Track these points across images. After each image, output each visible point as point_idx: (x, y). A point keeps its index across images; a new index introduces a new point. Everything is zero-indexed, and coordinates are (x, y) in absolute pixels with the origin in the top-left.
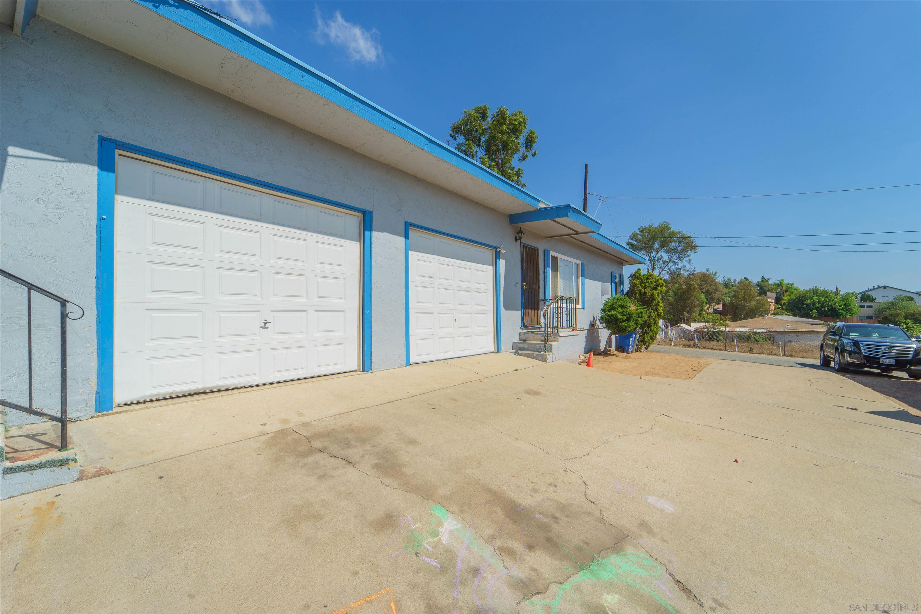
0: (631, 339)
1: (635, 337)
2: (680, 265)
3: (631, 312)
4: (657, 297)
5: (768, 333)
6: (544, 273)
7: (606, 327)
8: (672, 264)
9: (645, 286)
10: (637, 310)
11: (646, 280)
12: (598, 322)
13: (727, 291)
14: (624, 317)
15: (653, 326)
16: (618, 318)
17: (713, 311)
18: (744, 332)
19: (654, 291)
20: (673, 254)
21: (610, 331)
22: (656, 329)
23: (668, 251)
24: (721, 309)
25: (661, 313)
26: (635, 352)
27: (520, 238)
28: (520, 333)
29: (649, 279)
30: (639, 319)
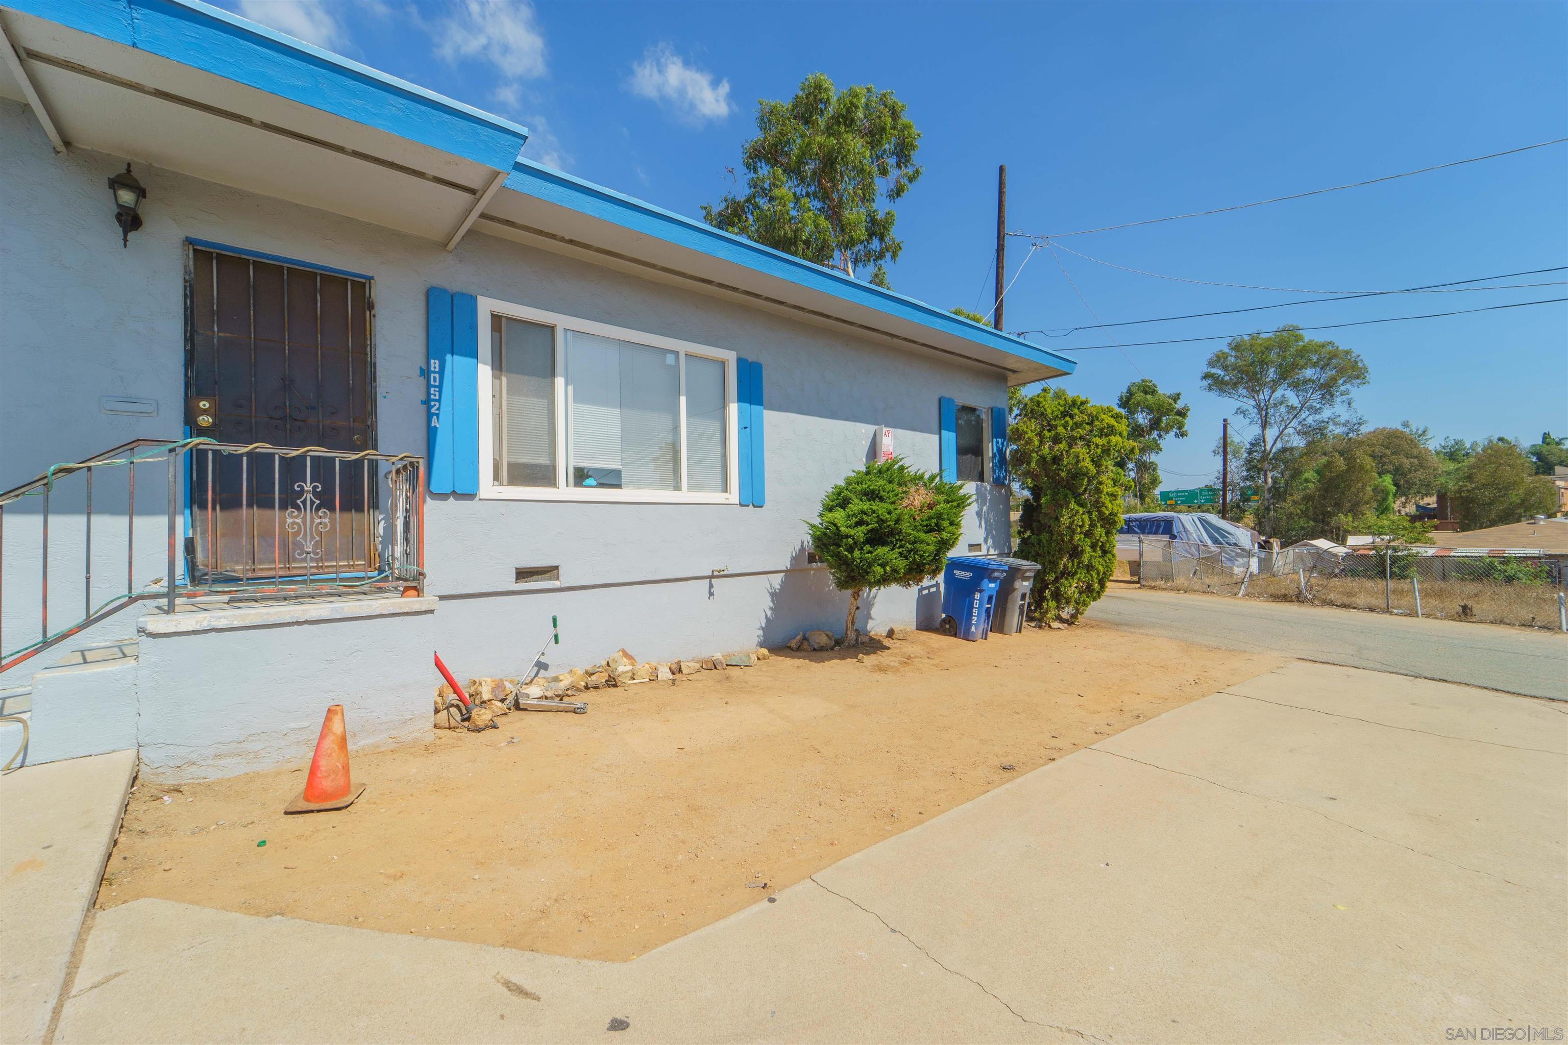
0: (977, 596)
2: (1326, 413)
5: (1543, 560)
6: (425, 373)
8: (1307, 413)
9: (1055, 436)
10: (935, 505)
11: (1061, 420)
13: (1452, 466)
17: (1417, 510)
18: (1477, 557)
19: (1082, 449)
20: (1308, 391)
23: (1295, 386)
24: (1435, 506)
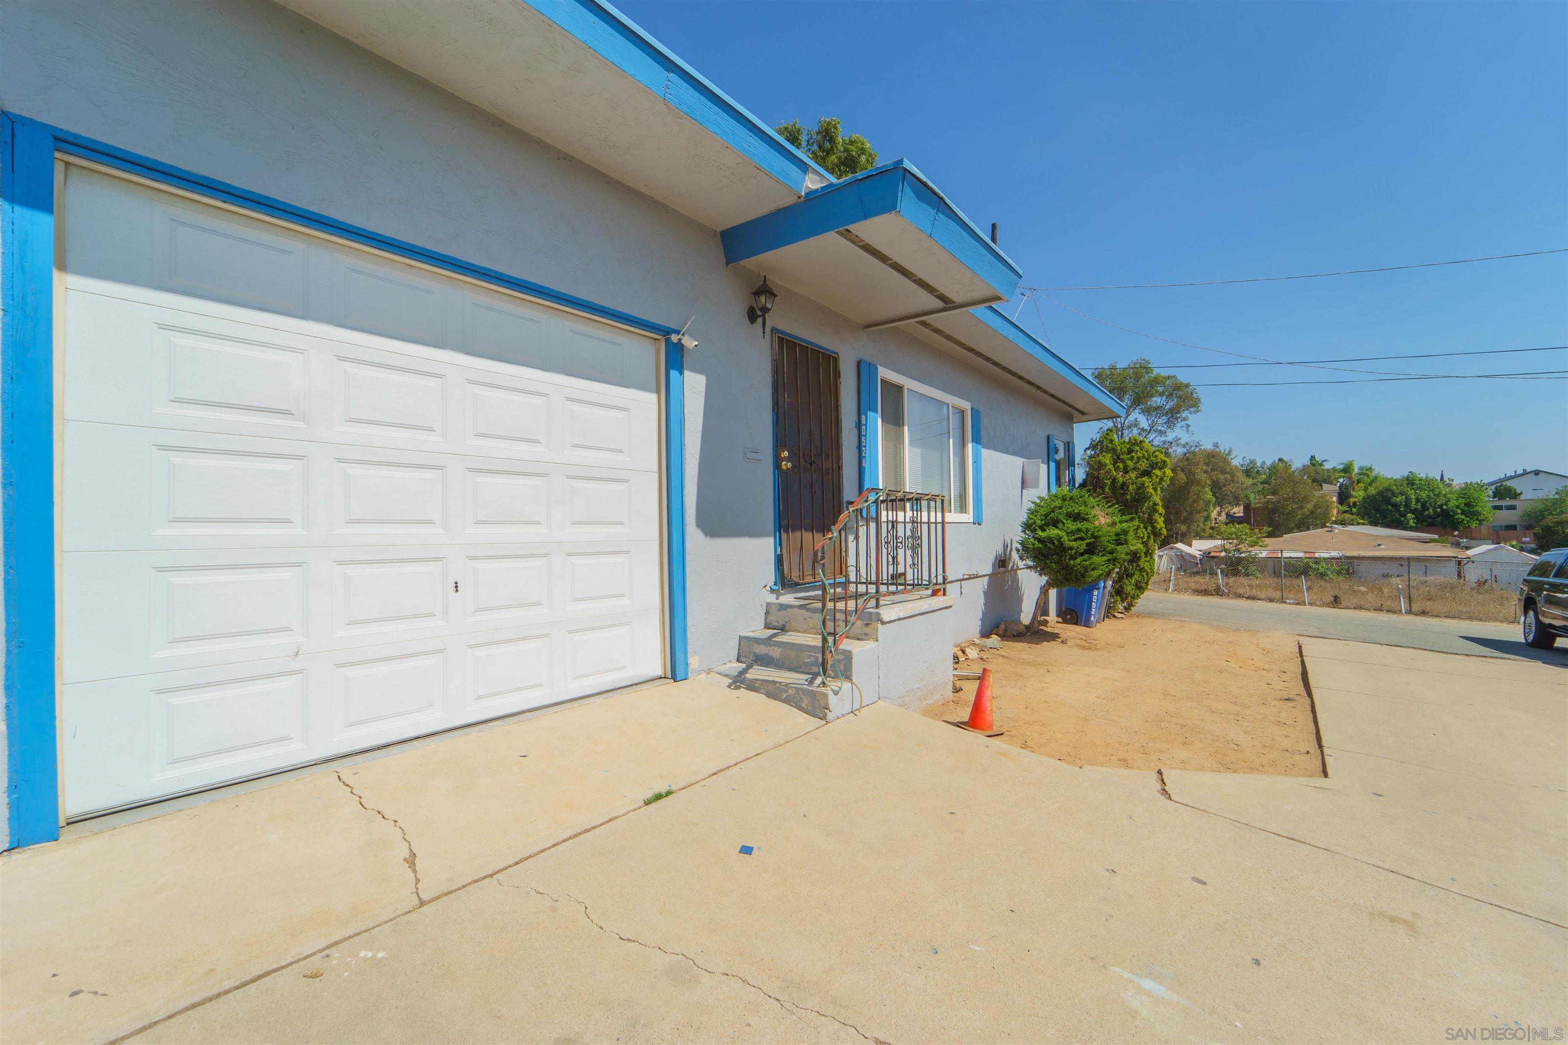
0: (1096, 593)
1: (1105, 587)
2: (1170, 436)
3: (1098, 531)
4: (1154, 493)
5: (1343, 560)
6: (859, 425)
7: (1035, 567)
8: (1156, 435)
9: (1124, 467)
10: (1114, 524)
11: (1128, 454)
12: (1015, 556)
13: (1249, 482)
14: (1080, 542)
15: (1143, 559)
16: (1067, 546)
17: (1229, 519)
18: (1298, 558)
19: (1145, 479)
20: (1156, 416)
21: (1044, 579)
22: (1150, 565)
23: (1147, 411)
24: (1241, 514)
25: (1161, 529)
26: (1103, 621)
27: (765, 310)
28: (768, 604)
29: (1133, 451)
30: (1119, 548)
